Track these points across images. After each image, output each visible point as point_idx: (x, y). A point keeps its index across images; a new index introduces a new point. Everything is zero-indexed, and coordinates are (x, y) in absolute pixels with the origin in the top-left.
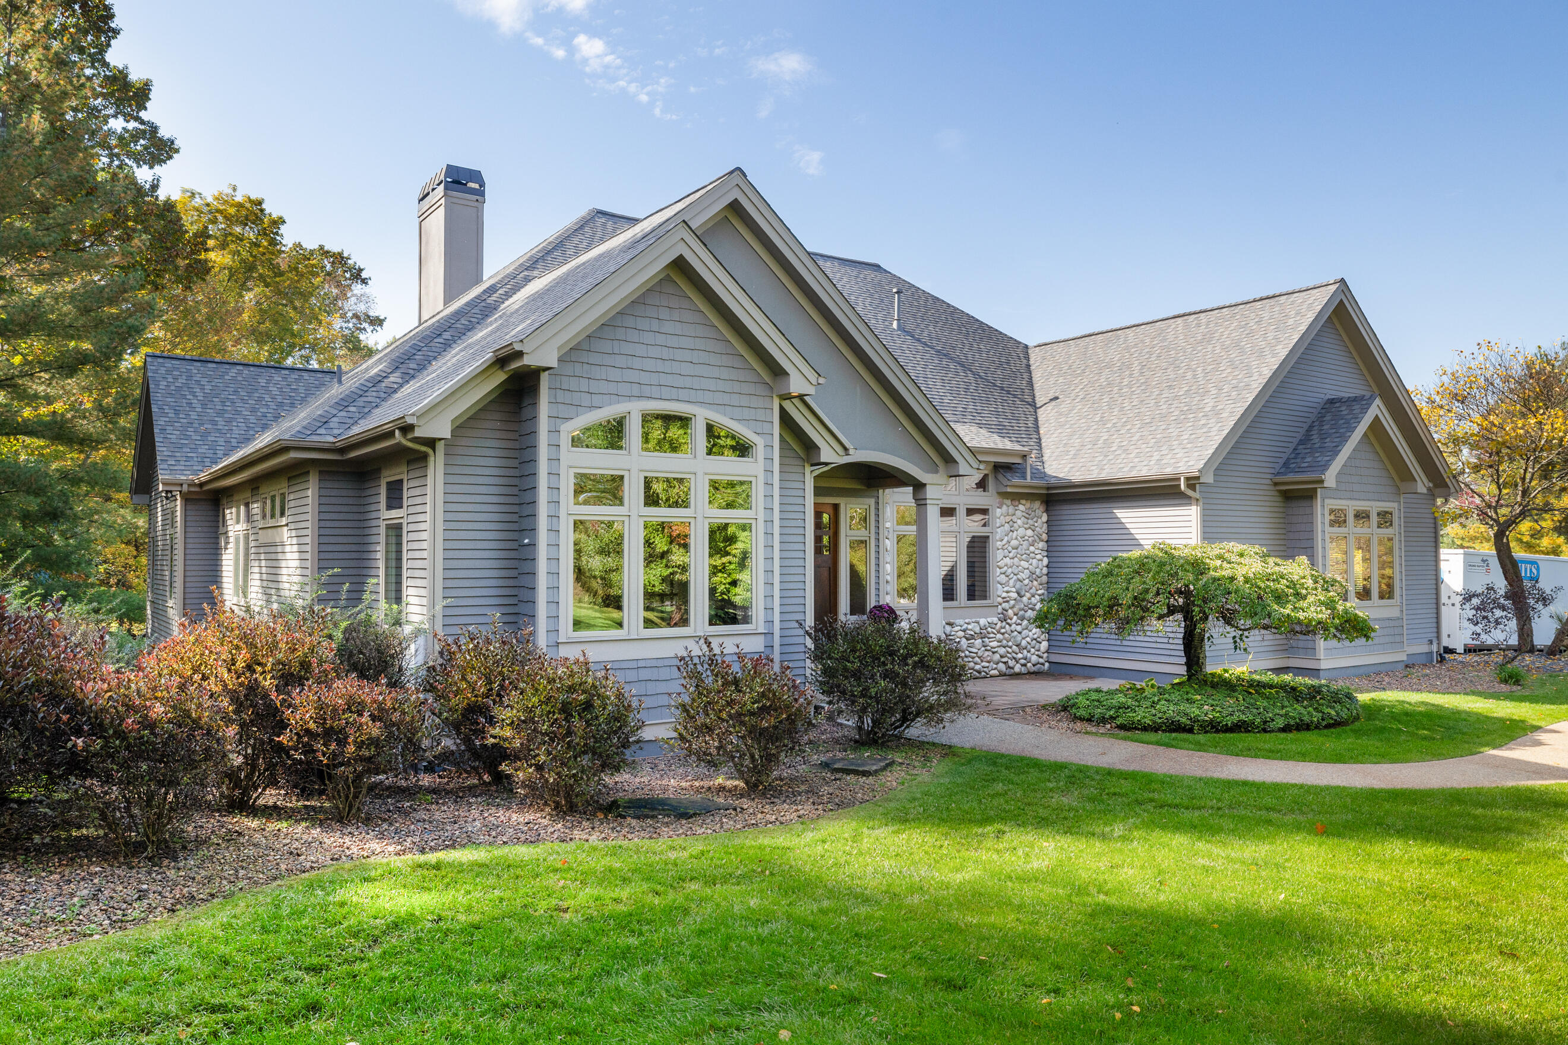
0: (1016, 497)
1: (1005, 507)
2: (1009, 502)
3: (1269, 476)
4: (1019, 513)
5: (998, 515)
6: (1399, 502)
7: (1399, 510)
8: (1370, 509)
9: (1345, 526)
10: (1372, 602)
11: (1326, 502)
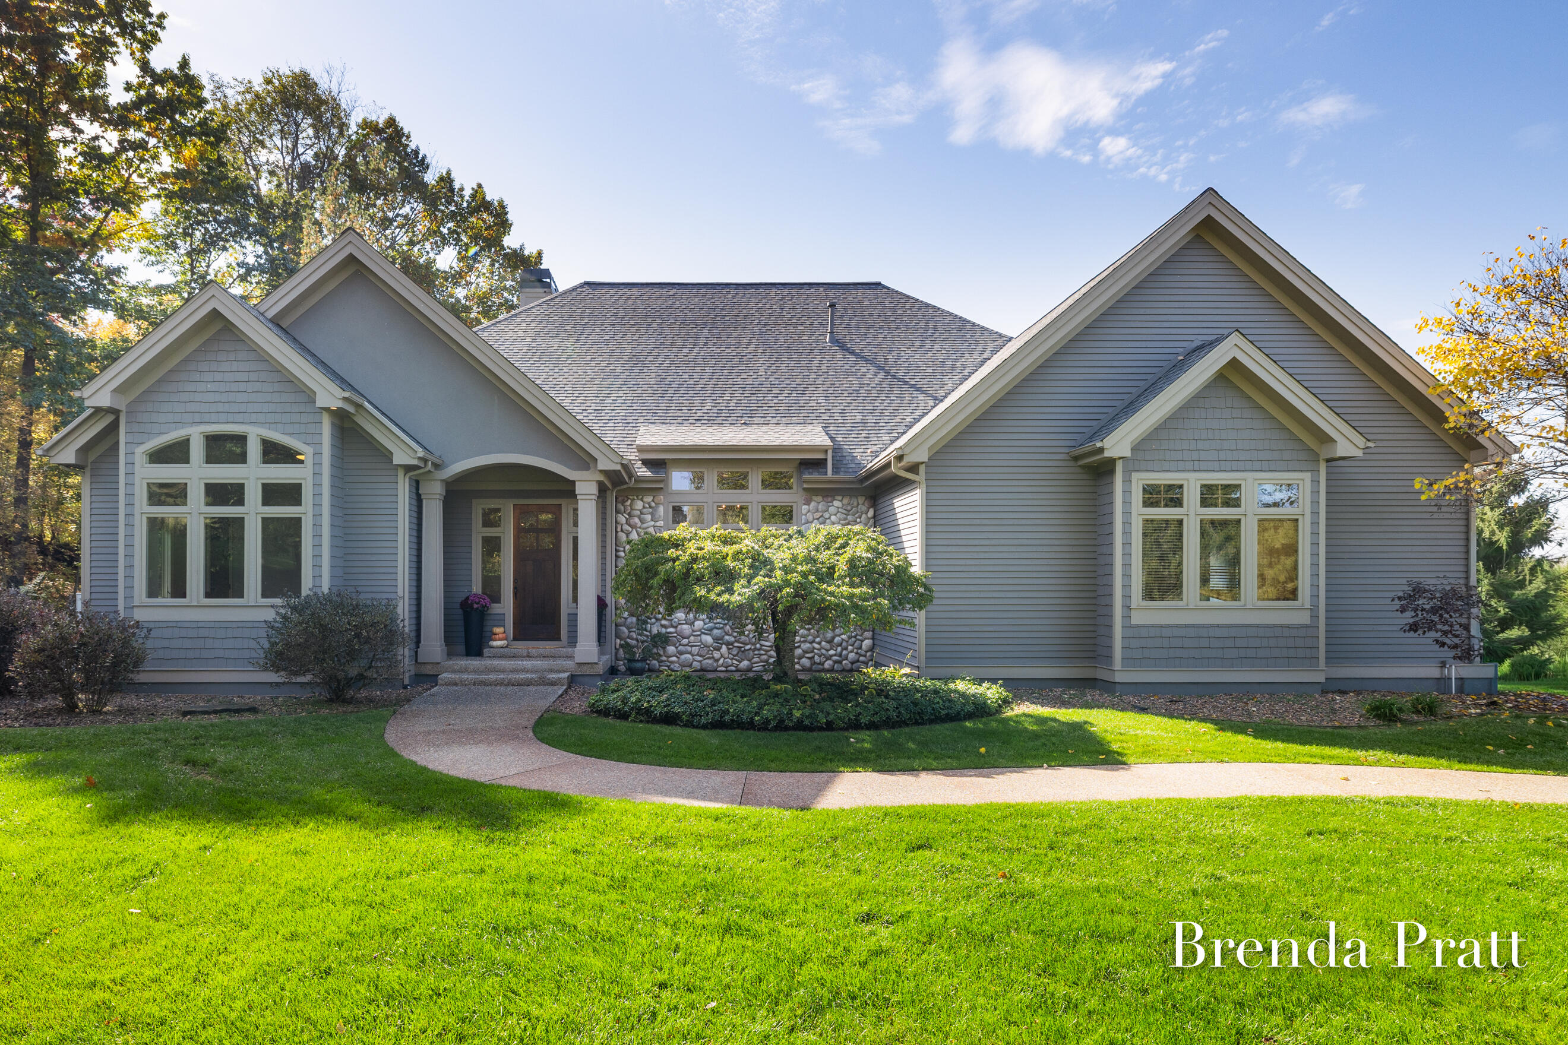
0: (828, 493)
1: (813, 504)
2: (820, 498)
3: (1066, 450)
4: (832, 509)
5: (804, 512)
6: (1315, 472)
7: (1315, 482)
8: (1243, 483)
9: (1181, 505)
10: (1242, 602)
11: (1135, 476)
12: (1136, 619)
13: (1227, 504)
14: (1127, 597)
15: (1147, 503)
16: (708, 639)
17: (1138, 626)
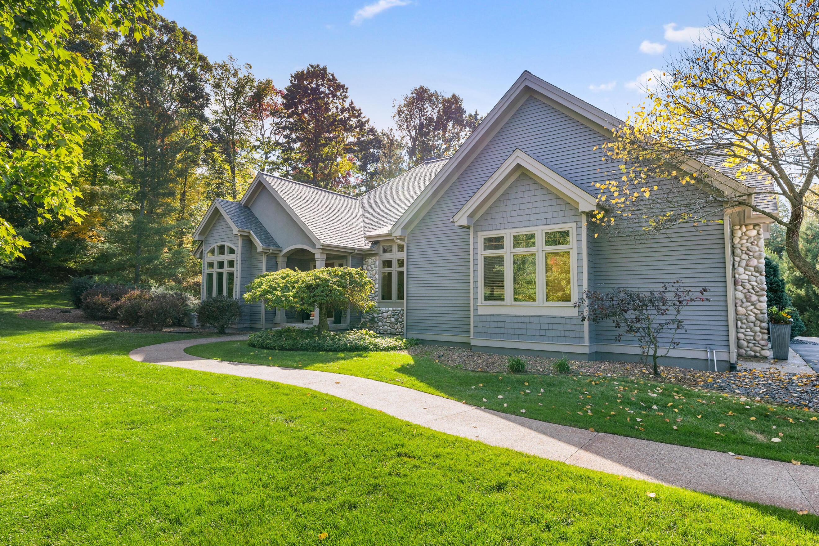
6: (578, 222)
7: (579, 228)
8: (536, 233)
9: (503, 248)
10: (537, 302)
11: (479, 234)
12: (481, 311)
13: (528, 245)
14: (476, 299)
15: (486, 248)
16: (393, 320)
17: (482, 315)
